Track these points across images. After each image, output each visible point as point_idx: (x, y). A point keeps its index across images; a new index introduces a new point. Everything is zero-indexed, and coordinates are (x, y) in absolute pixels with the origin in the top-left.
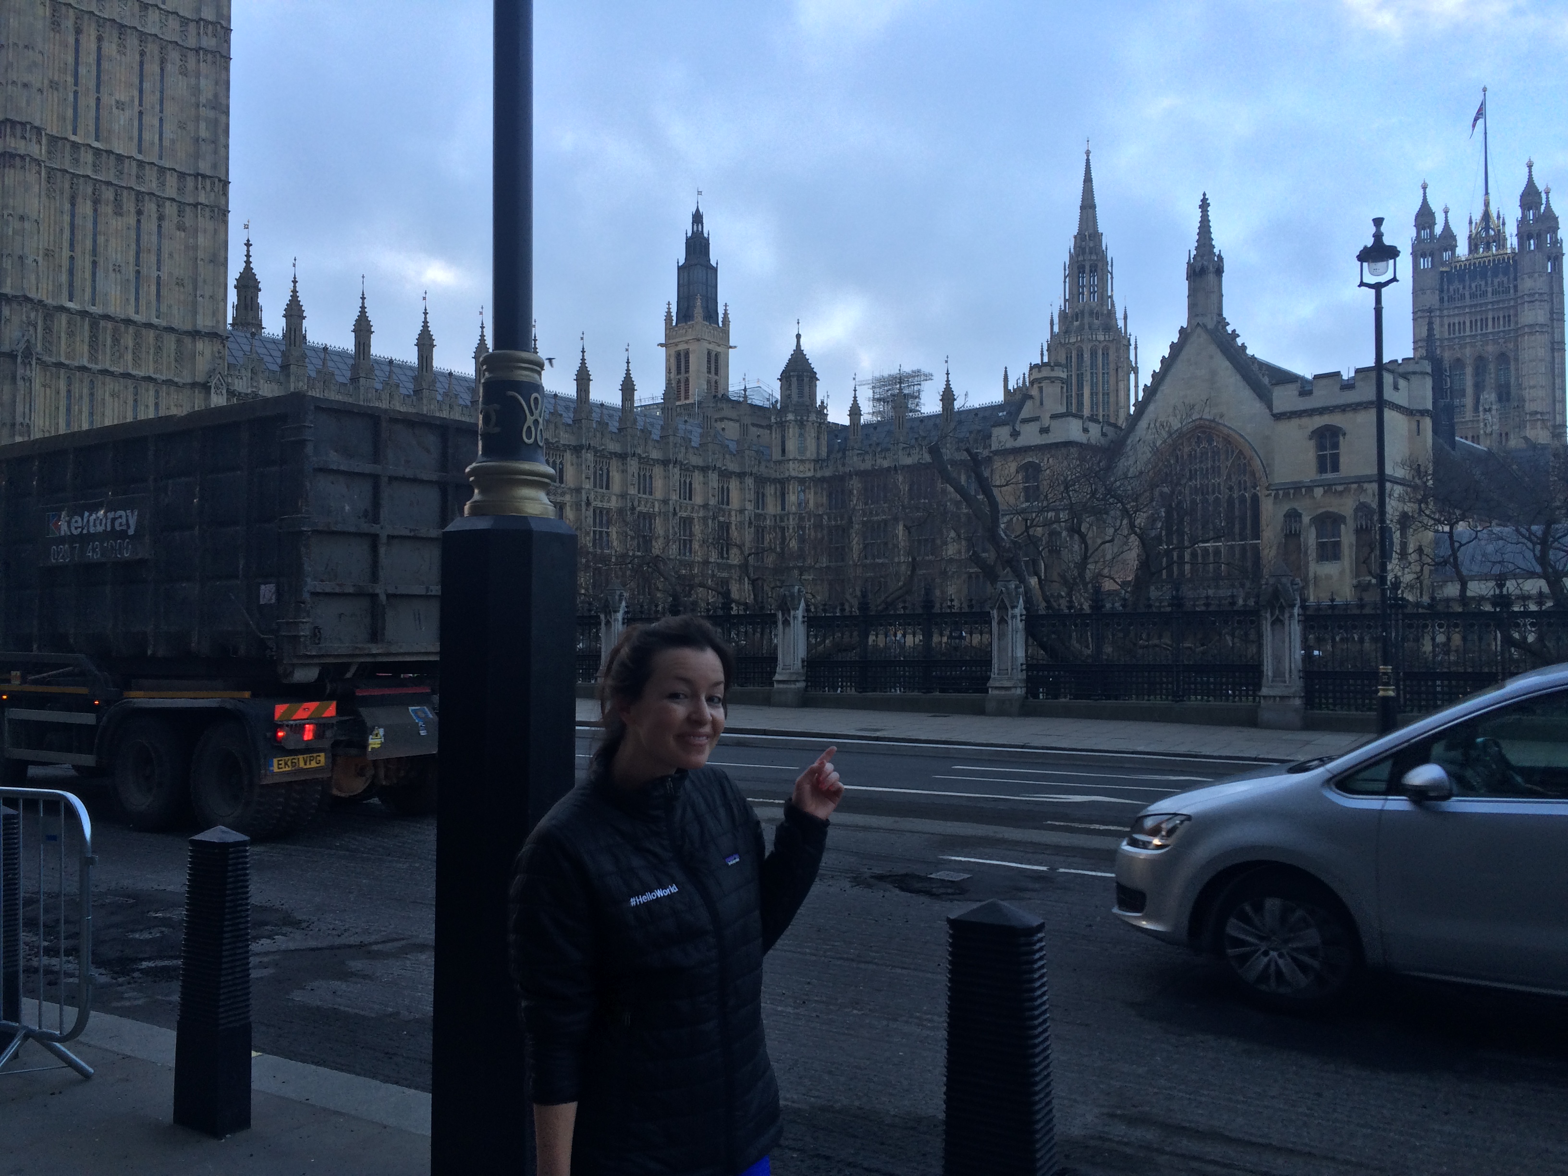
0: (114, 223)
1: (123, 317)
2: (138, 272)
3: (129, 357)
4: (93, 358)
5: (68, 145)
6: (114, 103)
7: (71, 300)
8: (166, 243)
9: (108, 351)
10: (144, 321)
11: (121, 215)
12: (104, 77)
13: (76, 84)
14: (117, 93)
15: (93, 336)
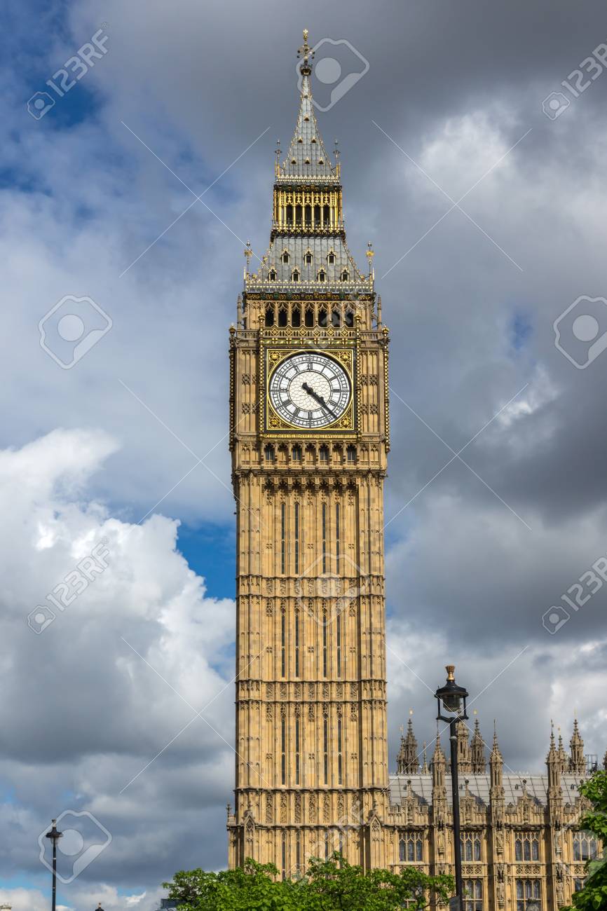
0: (309, 726)
1: (316, 788)
2: (326, 756)
3: (321, 813)
4: (298, 819)
5: (278, 685)
6: (306, 649)
7: (283, 783)
8: (343, 731)
9: (307, 813)
10: (330, 788)
11: (314, 721)
12: (300, 635)
13: (283, 645)
14: (309, 642)
15: (297, 805)
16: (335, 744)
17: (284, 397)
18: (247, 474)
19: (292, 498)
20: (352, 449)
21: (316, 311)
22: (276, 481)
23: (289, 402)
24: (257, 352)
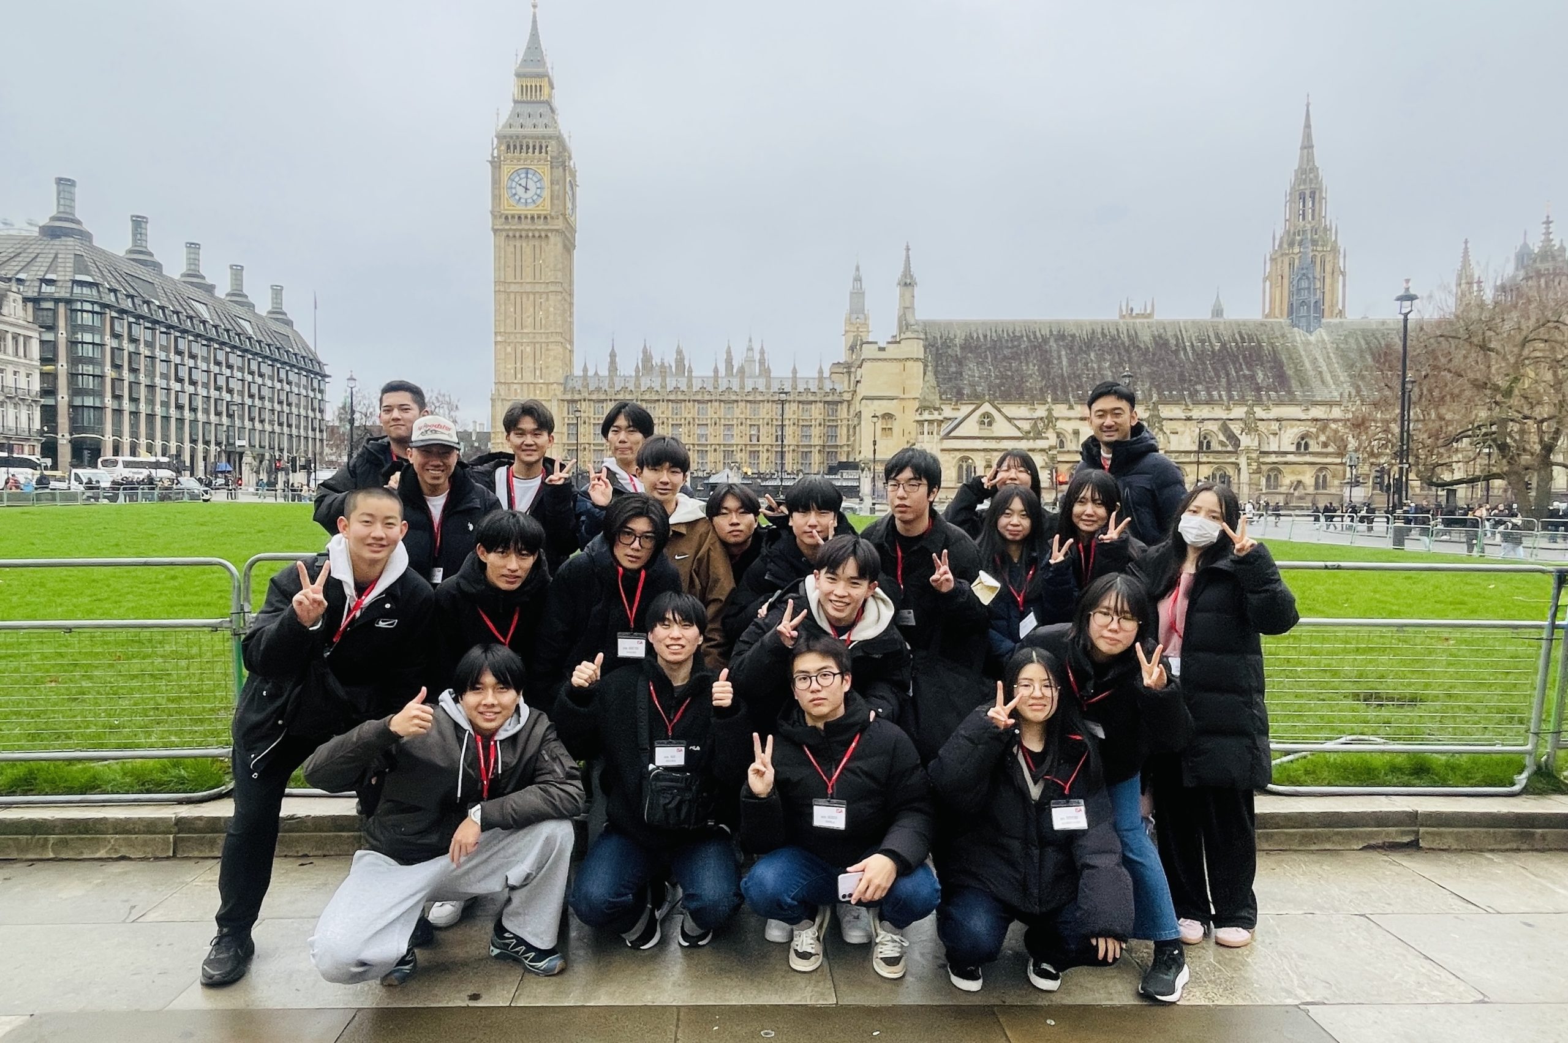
0: (527, 353)
1: (530, 382)
5: (513, 334)
6: (525, 316)
8: (543, 356)
11: (529, 351)
13: (515, 315)
14: (527, 314)
16: (539, 362)
20: (545, 218)
21: (531, 146)
22: (511, 234)
23: (515, 194)
24: (500, 168)
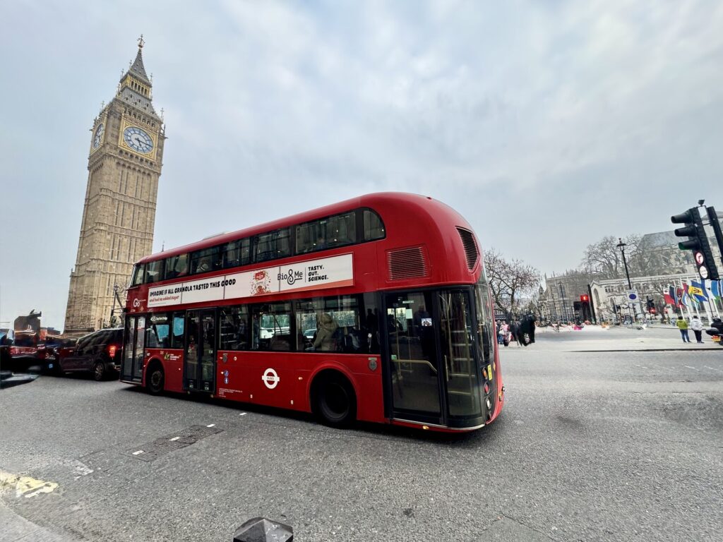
4: (116, 271)
5: (114, 227)
7: (112, 259)
10: (130, 263)
12: (124, 214)
13: (117, 215)
14: (127, 217)
15: (117, 267)
16: (134, 250)
17: (129, 138)
18: (111, 156)
19: (126, 170)
20: (151, 164)
22: (122, 163)
23: (130, 140)
24: (120, 119)
